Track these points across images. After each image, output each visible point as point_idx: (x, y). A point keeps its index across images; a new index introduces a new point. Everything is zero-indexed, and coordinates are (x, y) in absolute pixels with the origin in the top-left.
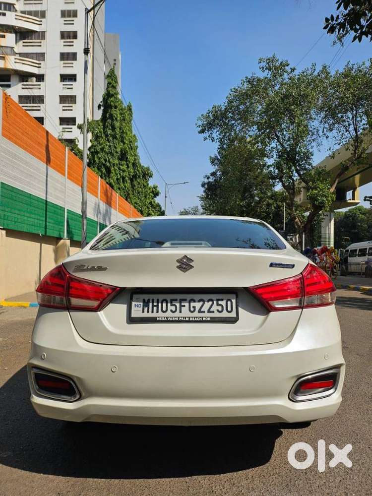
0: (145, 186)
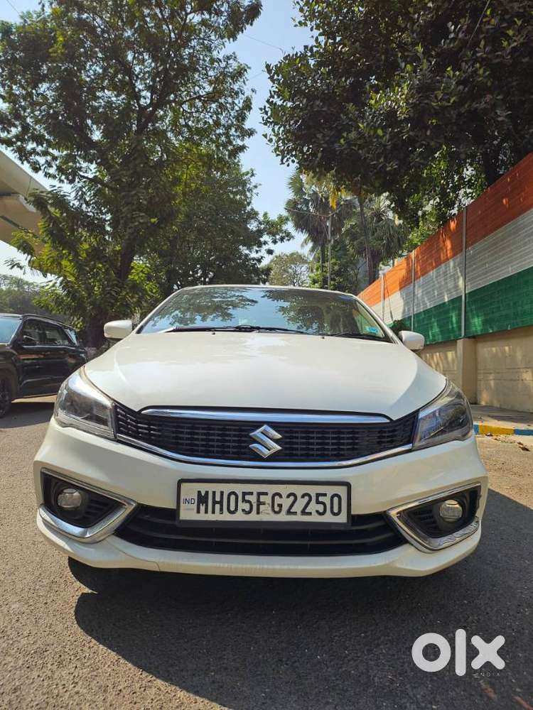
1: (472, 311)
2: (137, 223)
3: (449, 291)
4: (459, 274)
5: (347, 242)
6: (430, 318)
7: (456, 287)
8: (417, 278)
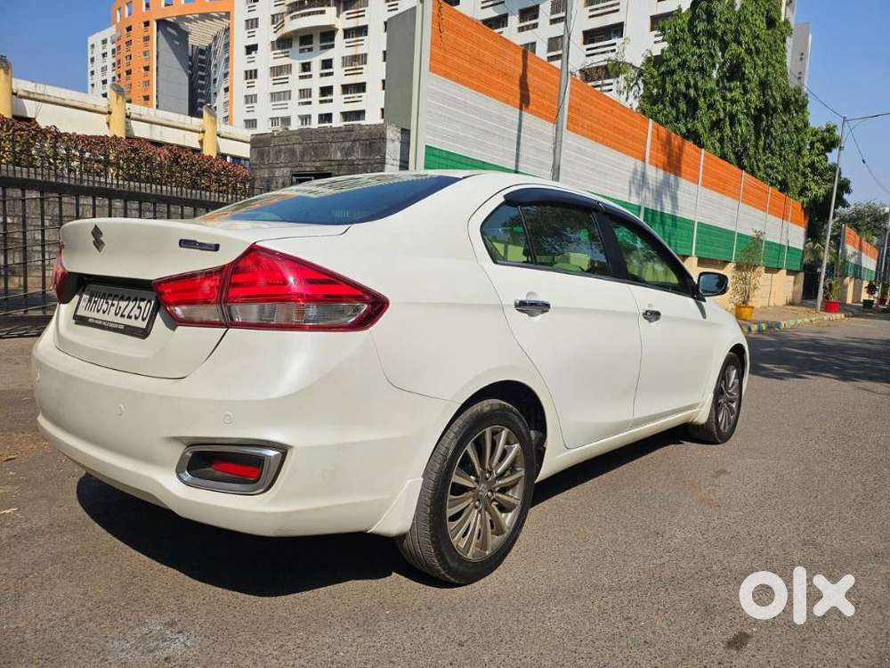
0: (797, 130)
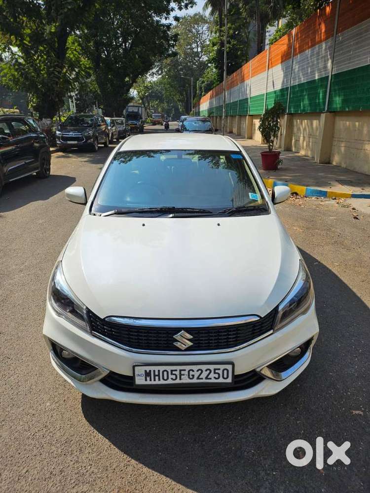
1: (335, 91)
2: (66, 10)
3: (320, 71)
4: (329, 57)
5: (241, 5)
6: (302, 91)
7: (325, 67)
8: (295, 55)
